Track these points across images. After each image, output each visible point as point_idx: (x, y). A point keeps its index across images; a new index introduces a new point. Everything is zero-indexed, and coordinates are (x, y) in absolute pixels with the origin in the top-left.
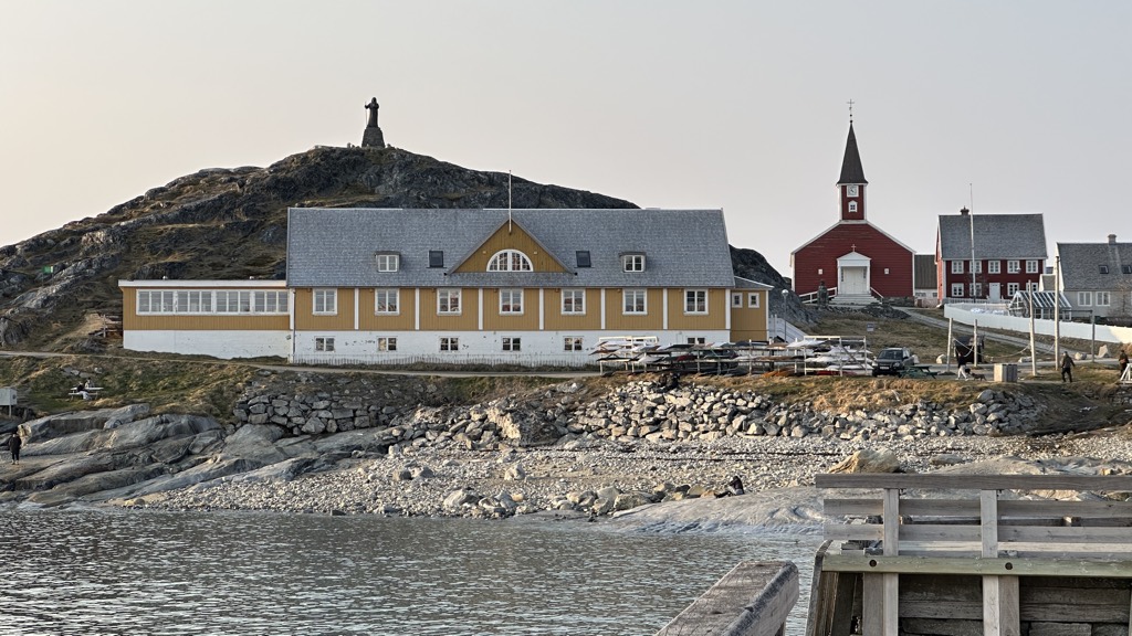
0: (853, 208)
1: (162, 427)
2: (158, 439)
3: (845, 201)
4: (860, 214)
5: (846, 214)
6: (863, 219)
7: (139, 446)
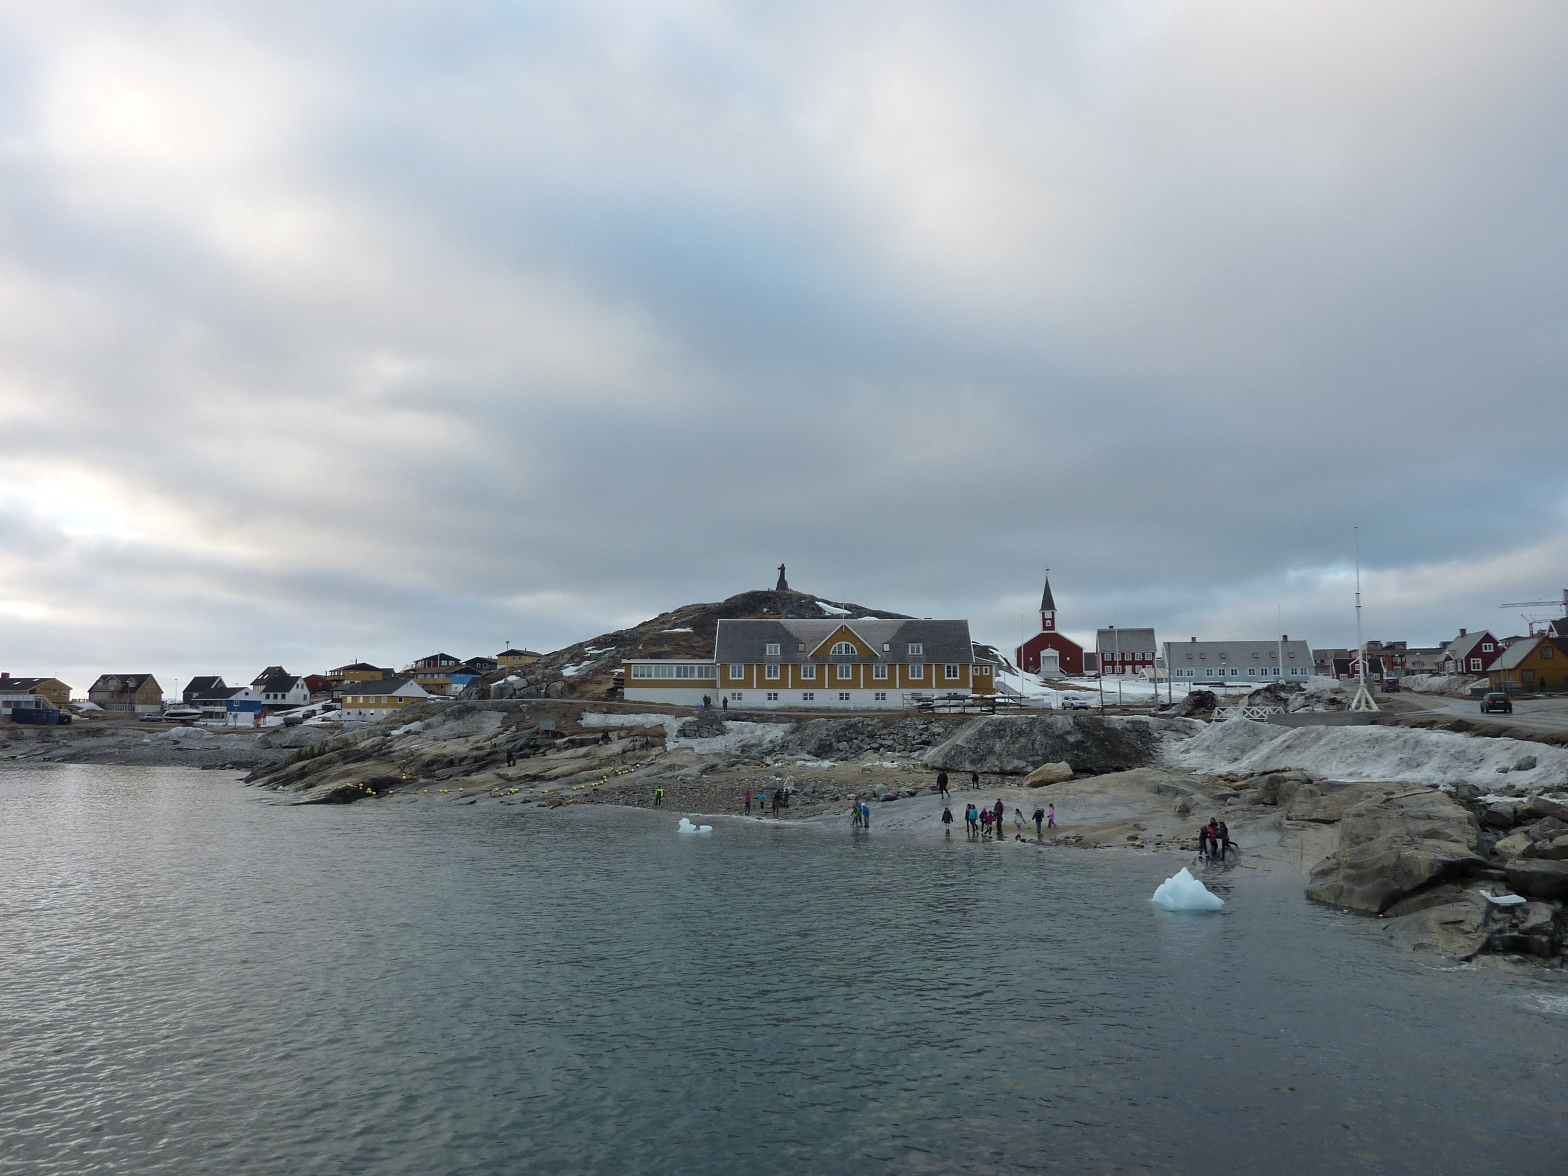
0: (1049, 624)
1: (632, 744)
2: (629, 750)
3: (1044, 620)
4: (1053, 628)
5: (1045, 628)
6: (1054, 630)
7: (618, 754)
